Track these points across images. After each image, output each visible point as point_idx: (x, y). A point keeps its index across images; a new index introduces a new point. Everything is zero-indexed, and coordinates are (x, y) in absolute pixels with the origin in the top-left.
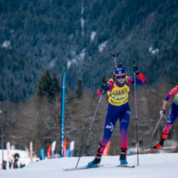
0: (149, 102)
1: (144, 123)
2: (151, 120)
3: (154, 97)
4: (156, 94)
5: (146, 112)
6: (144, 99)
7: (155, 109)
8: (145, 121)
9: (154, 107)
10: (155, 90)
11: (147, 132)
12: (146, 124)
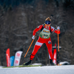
0: (28, 17)
1: (24, 34)
2: (30, 32)
3: (32, 12)
4: (33, 10)
5: (26, 24)
6: (23, 14)
7: (32, 22)
8: (25, 32)
9: (32, 20)
10: (32, 7)
11: (27, 42)
12: (25, 35)
